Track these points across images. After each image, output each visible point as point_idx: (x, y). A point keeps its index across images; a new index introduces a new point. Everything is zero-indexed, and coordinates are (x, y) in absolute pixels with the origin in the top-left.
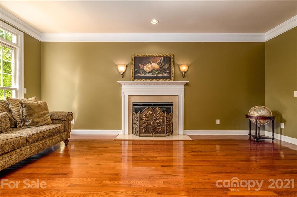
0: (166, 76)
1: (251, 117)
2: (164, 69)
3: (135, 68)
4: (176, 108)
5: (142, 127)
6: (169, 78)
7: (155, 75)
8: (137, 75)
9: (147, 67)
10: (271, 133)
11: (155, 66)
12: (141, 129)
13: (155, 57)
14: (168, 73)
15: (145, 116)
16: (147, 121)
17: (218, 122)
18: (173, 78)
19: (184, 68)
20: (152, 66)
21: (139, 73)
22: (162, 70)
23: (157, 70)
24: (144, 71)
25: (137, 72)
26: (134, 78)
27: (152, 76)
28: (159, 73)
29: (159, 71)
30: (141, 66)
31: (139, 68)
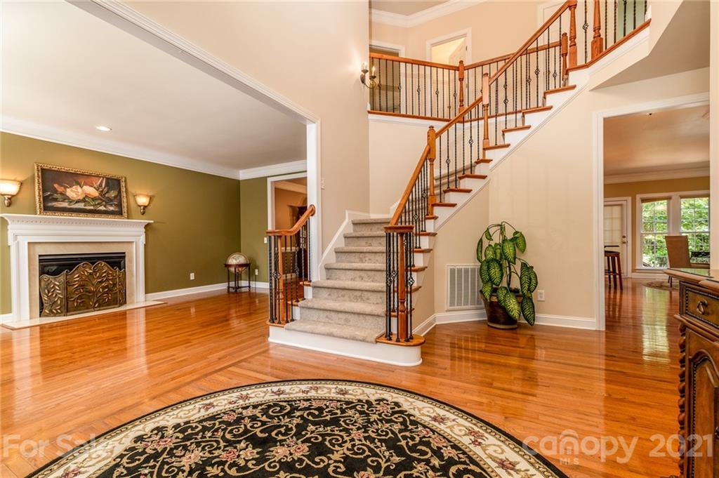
0: (113, 211)
1: (230, 266)
2: (108, 198)
3: (44, 191)
4: (131, 261)
5: (72, 298)
6: (120, 213)
7: (92, 208)
8: (50, 204)
9: (72, 191)
10: (248, 282)
11: (92, 191)
12: (70, 303)
13: (90, 176)
14: (115, 205)
15: (78, 279)
16: (82, 286)
17: (192, 276)
18: (125, 215)
19: (143, 200)
20: (83, 191)
21: (56, 200)
22: (103, 199)
23: (94, 199)
24: (66, 198)
25: (50, 198)
26: (44, 210)
27: (86, 209)
28: (98, 204)
29: (99, 201)
30: (60, 189)
31: (56, 191)
